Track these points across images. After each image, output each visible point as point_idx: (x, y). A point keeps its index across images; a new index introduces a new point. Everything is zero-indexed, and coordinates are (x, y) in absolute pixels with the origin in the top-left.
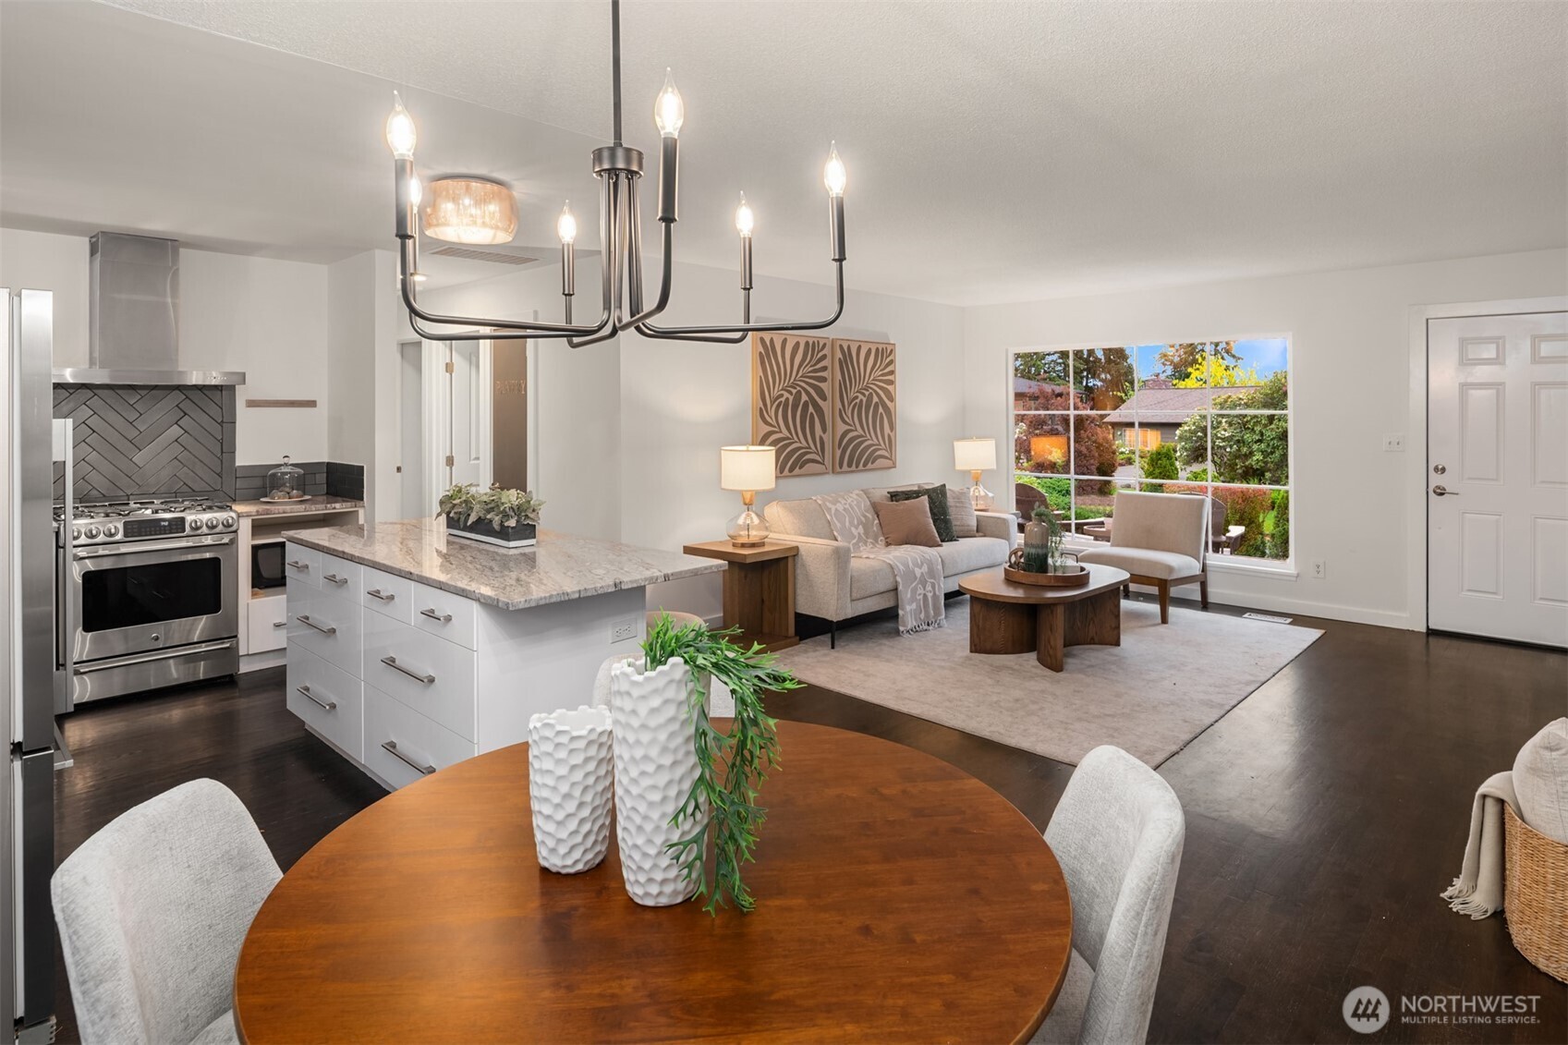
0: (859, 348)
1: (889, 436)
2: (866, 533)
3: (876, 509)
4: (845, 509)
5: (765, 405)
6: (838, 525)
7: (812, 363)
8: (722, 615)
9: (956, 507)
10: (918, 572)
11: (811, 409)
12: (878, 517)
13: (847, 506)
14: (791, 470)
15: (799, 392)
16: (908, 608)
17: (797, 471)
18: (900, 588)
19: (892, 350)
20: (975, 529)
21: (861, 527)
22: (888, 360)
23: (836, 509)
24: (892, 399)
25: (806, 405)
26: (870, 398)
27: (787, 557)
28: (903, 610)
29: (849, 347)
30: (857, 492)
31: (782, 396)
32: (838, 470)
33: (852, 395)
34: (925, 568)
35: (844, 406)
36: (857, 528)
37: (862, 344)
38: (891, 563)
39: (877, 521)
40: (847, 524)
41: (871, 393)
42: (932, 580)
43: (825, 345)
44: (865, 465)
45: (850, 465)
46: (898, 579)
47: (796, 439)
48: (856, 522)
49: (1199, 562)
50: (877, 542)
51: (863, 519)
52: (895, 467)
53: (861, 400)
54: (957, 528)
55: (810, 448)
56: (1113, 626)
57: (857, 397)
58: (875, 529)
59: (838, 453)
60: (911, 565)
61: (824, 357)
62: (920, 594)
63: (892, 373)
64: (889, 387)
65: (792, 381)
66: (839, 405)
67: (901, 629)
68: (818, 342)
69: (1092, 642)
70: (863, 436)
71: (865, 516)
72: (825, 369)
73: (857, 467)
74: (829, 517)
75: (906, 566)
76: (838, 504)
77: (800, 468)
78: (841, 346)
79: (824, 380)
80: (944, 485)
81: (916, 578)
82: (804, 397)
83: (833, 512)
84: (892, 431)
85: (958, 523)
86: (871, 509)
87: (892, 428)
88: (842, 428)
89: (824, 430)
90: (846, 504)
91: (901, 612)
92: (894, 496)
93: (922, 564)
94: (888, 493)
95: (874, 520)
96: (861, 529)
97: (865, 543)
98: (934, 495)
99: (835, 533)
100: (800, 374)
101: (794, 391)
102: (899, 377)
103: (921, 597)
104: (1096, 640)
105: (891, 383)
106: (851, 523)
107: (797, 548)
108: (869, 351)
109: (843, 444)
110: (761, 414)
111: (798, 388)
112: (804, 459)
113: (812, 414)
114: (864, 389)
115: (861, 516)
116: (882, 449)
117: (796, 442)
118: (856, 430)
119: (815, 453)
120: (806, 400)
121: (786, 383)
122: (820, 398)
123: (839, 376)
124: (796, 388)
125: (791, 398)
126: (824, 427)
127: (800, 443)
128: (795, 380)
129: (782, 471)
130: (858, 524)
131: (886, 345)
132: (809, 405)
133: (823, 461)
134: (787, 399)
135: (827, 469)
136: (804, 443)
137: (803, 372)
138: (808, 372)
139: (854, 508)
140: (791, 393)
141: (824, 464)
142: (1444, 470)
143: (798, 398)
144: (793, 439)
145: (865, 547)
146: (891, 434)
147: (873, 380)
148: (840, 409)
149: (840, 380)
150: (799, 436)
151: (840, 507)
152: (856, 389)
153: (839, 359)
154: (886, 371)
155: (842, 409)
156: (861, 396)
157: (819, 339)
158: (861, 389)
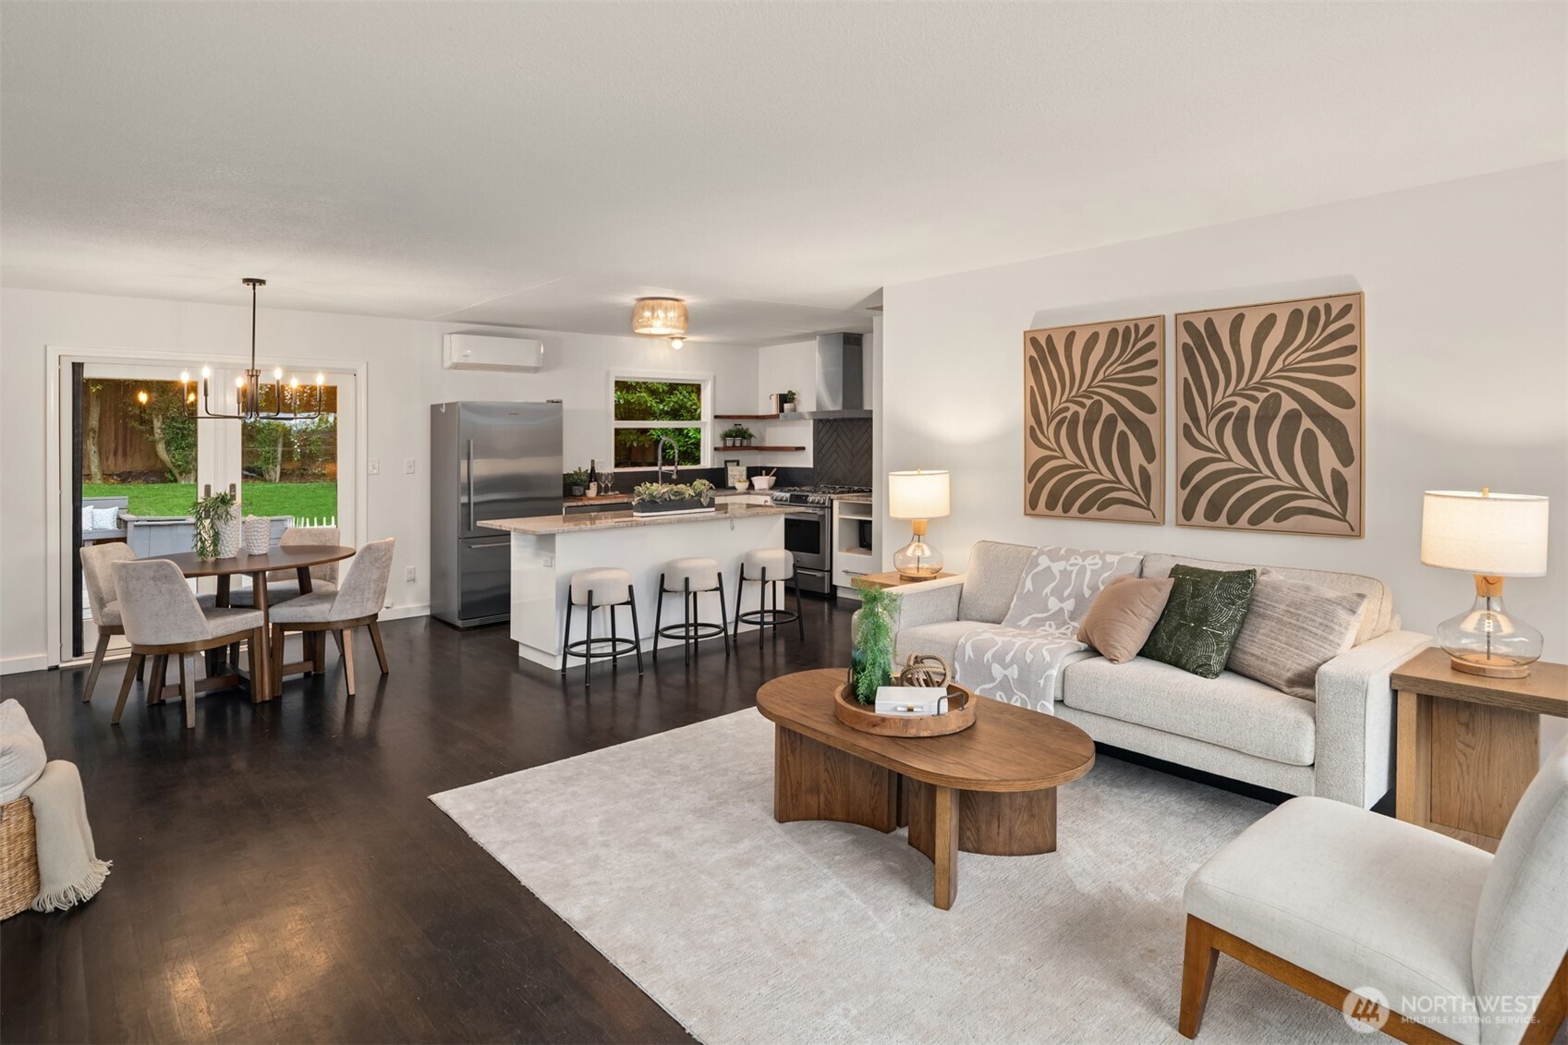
0: (1238, 320)
4: (1063, 571)
5: (1039, 422)
6: (1029, 587)
7: (1126, 357)
11: (1121, 426)
14: (1083, 510)
15: (1098, 403)
17: (1094, 512)
19: (1346, 309)
22: (1335, 326)
24: (1348, 404)
25: (1111, 421)
26: (1270, 404)
29: (1210, 323)
30: (1135, 555)
31: (1067, 409)
33: (1218, 399)
35: (1195, 420)
36: (1062, 600)
37: (1246, 311)
41: (1276, 395)
43: (1150, 329)
44: (1253, 521)
45: (1211, 518)
47: (1092, 468)
48: (1067, 593)
51: (1087, 593)
53: (1246, 409)
55: (1121, 483)
57: (1232, 404)
59: (1183, 494)
60: (988, 656)
61: (1151, 346)
63: (1351, 349)
65: (1084, 387)
66: (1183, 419)
68: (1136, 326)
70: (1250, 471)
71: (1094, 589)
72: (1152, 364)
73: (1232, 522)
76: (1061, 563)
77: (1100, 509)
78: (1190, 325)
79: (1148, 381)
82: (1108, 410)
83: (1039, 568)
84: (1346, 465)
88: (1192, 455)
89: (1150, 457)
90: (1072, 565)
99: (1014, 598)
100: (1100, 376)
101: (1088, 402)
105: (1349, 370)
106: (1057, 592)
108: (1271, 318)
109: (1194, 482)
110: (1033, 435)
111: (1096, 398)
112: (1106, 497)
113: (1123, 434)
114: (1253, 389)
115: (1085, 588)
116: (1312, 498)
117: (1092, 472)
118: (1230, 460)
119: (1130, 490)
120: (1112, 415)
121: (1074, 393)
122: (1142, 409)
123: (1186, 373)
124: (1092, 398)
125: (1082, 412)
126: (1150, 454)
127: (1101, 474)
128: (1089, 387)
129: (1066, 509)
130: (1069, 597)
131: (1328, 301)
132: (1117, 420)
133: (1148, 504)
134: (1076, 414)
135: (1154, 517)
136: (1107, 475)
137: (1107, 374)
138: (1114, 374)
139: (1085, 574)
140: (1082, 405)
141: (1149, 509)
143: (1095, 411)
144: (1087, 468)
145: (1051, 629)
146: (1340, 468)
147: (1280, 370)
148: (1186, 425)
149: (1186, 379)
150: (1098, 463)
151: (1060, 566)
152: (1230, 391)
153: (1185, 345)
154: (1328, 349)
155: (1191, 425)
156: (1243, 402)
157: (1137, 322)
158: (1243, 390)
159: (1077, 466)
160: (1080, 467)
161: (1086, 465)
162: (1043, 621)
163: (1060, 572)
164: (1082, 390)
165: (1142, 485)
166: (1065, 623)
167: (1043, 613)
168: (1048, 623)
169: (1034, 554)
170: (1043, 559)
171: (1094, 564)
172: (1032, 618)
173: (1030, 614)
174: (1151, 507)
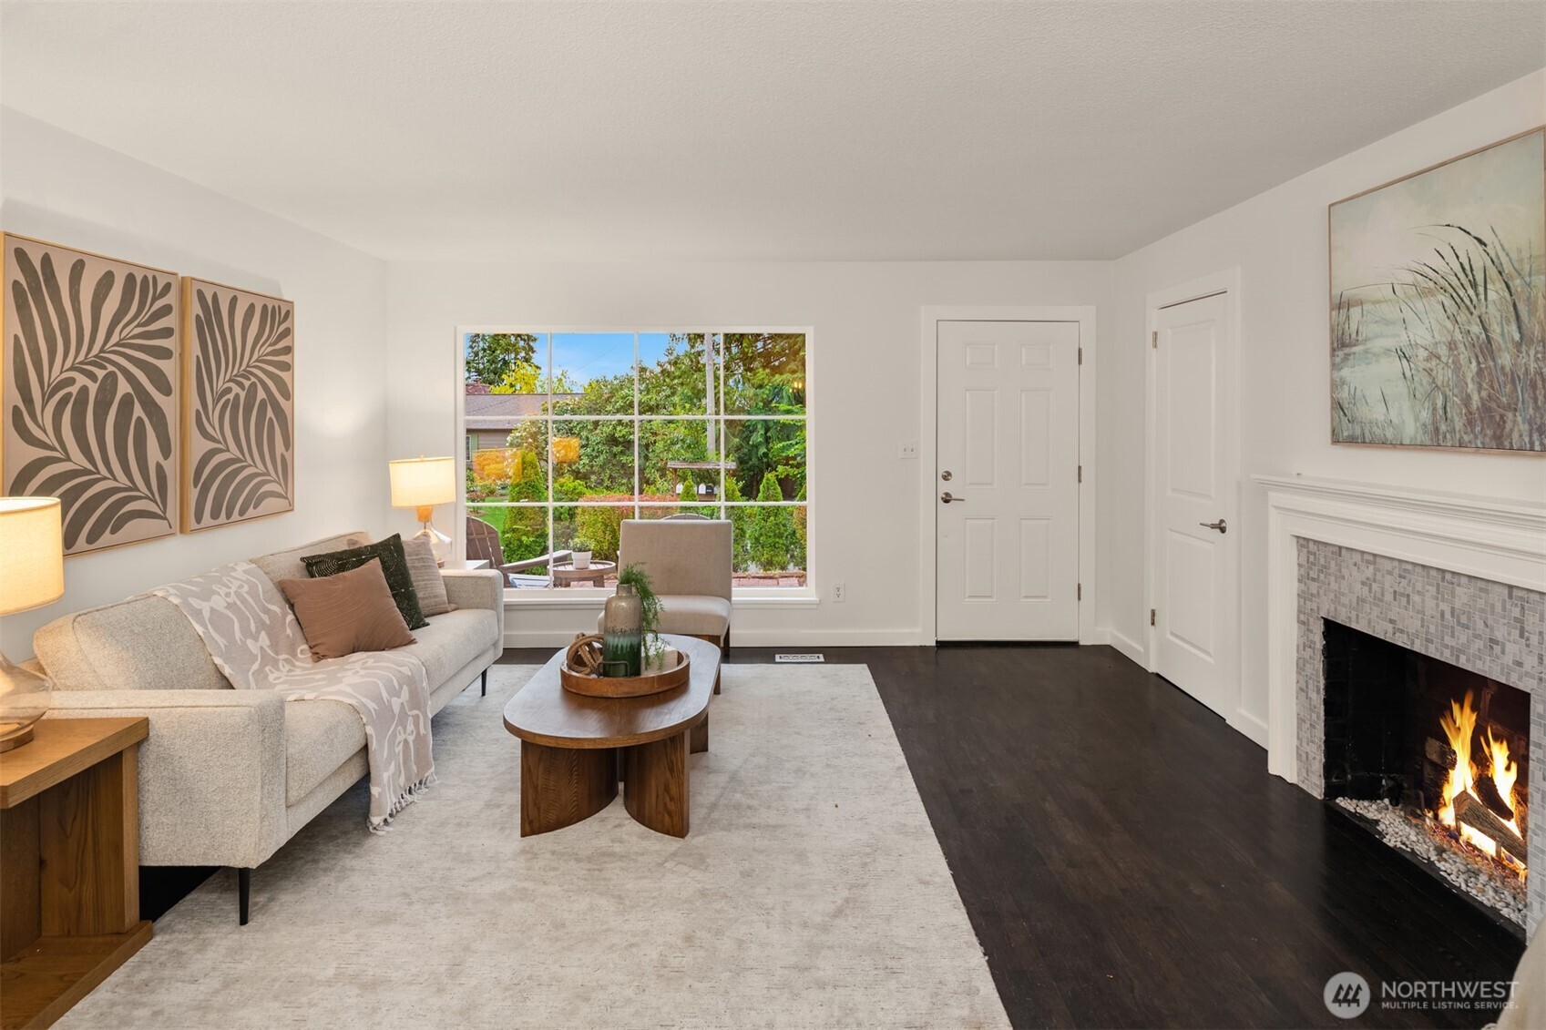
0: (234, 301)
1: (283, 457)
2: (276, 647)
3: (288, 595)
4: (229, 606)
5: (29, 402)
6: (221, 641)
7: (143, 317)
9: (416, 567)
10: (396, 704)
11: (138, 411)
12: (292, 606)
13: (233, 598)
14: (93, 537)
15: (112, 376)
16: (383, 775)
17: (107, 538)
18: (373, 746)
19: (288, 313)
20: (446, 598)
21: (263, 633)
22: (282, 328)
23: (213, 610)
24: (288, 395)
25: (127, 403)
26: (252, 392)
27: (121, 753)
28: (376, 780)
29: (215, 297)
30: (246, 565)
31: (70, 382)
32: (193, 524)
33: (220, 385)
34: (405, 694)
35: (204, 406)
36: (256, 639)
37: (239, 295)
38: (353, 702)
39: (290, 617)
40: (238, 635)
41: (254, 384)
42: (417, 712)
43: (168, 287)
44: (242, 513)
45: (215, 515)
46: (369, 730)
47: (105, 472)
48: (253, 628)
50: (294, 656)
51: (265, 618)
52: (292, 510)
53: (237, 396)
54: (423, 602)
55: (139, 490)
56: (700, 730)
57: (229, 390)
58: (289, 631)
59: (193, 494)
60: (385, 695)
61: (166, 310)
62: (398, 746)
63: (288, 350)
64: (283, 374)
65: (95, 351)
66: (194, 403)
67: (374, 820)
68: (154, 278)
70: (240, 461)
71: (267, 611)
72: (167, 332)
73: (228, 516)
74: (200, 630)
75: (378, 699)
76: (215, 597)
77: (117, 530)
78: (200, 293)
79: (165, 354)
80: (397, 536)
81: (394, 716)
82: (123, 387)
83: (206, 614)
84: (287, 450)
85: (425, 593)
86: (278, 597)
87: (288, 443)
88: (199, 446)
89: (166, 451)
90: (226, 596)
91: (373, 787)
92: (314, 565)
93: (401, 687)
94: (302, 559)
95: (285, 615)
96: (264, 639)
97: (275, 664)
98: (386, 555)
99: (218, 661)
100: (115, 338)
101: (100, 374)
102: (300, 359)
103: (401, 749)
105: (287, 367)
106: (246, 631)
107: (142, 723)
108: (252, 308)
109: (202, 481)
110: (19, 421)
111: (110, 368)
112: (122, 511)
113: (140, 421)
114: (242, 376)
115: (261, 614)
116: (272, 481)
117: (105, 478)
118: (228, 450)
119: (147, 498)
120: (128, 394)
121: (82, 356)
122: (158, 388)
123: (195, 349)
124: (106, 368)
125: (93, 388)
126: (165, 446)
127: (115, 479)
128: (102, 350)
130: (258, 632)
131: (279, 302)
132: (133, 403)
133: (164, 512)
134: (84, 390)
135: (171, 527)
136: (123, 480)
137: (122, 336)
138: (130, 338)
139: (246, 600)
140: (93, 377)
141: (165, 519)
142: (949, 474)
143: (109, 385)
144: (99, 473)
145: (276, 674)
146: (285, 453)
147: (257, 361)
148: (198, 411)
149: (198, 357)
150: (112, 466)
151: (219, 602)
152: (228, 378)
153: (198, 316)
154: (280, 345)
155: (202, 412)
156: (236, 389)
157: (156, 273)
158: (235, 376)
159: (86, 472)
160: (91, 472)
161: (96, 467)
163: (226, 607)
164: (92, 354)
165: (159, 489)
166: (277, 661)
169: (176, 601)
170: (196, 603)
171: (240, 587)
172: (253, 674)
173: (249, 671)
174: (167, 516)
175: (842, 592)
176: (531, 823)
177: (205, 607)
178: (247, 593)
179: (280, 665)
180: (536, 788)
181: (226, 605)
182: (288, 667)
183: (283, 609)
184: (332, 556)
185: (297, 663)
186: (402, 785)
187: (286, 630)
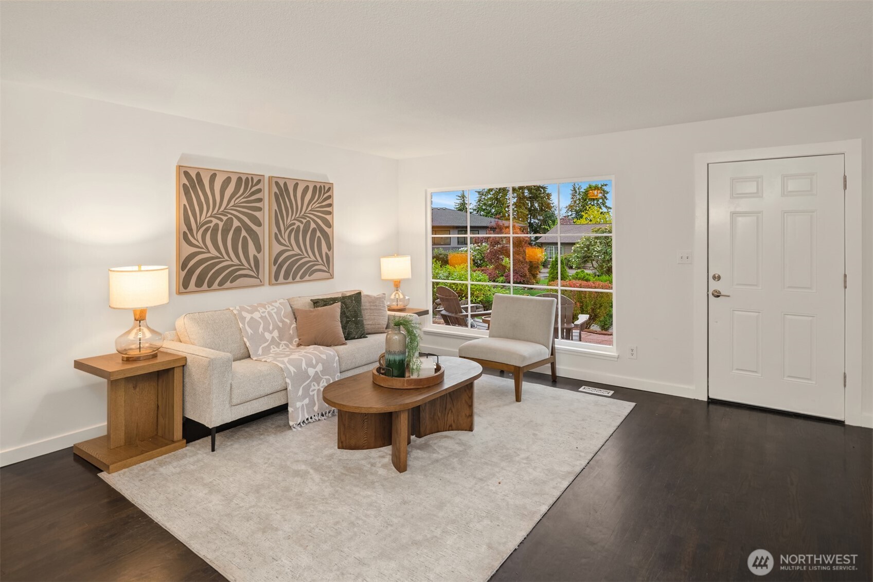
0: (296, 185)
1: (327, 254)
2: (281, 338)
3: (295, 314)
4: (261, 317)
5: (190, 229)
6: (250, 331)
7: (246, 194)
8: (106, 423)
9: (370, 309)
10: (311, 372)
11: (244, 233)
12: (296, 321)
13: (266, 314)
14: (221, 284)
15: (230, 219)
16: (299, 404)
17: (228, 284)
18: (289, 388)
19: (329, 189)
20: (385, 326)
21: (276, 331)
22: (326, 195)
23: (252, 318)
24: (329, 226)
25: (238, 230)
26: (307, 225)
27: (174, 368)
28: (292, 407)
29: (285, 184)
30: (282, 301)
31: (211, 221)
32: (273, 281)
33: (288, 222)
34: (319, 368)
35: (280, 230)
36: (271, 332)
37: (299, 182)
39: (294, 325)
40: (261, 330)
41: (309, 221)
42: (327, 377)
43: (259, 181)
44: (301, 277)
45: (286, 277)
46: (288, 380)
48: (271, 328)
49: (548, 349)
50: (291, 342)
51: (280, 325)
52: (333, 278)
53: (299, 227)
54: (367, 326)
55: (243, 265)
56: (468, 415)
57: (294, 224)
58: (291, 332)
59: (274, 268)
60: (304, 366)
61: (259, 191)
62: (314, 390)
63: (330, 205)
64: (328, 217)
66: (275, 230)
67: (291, 423)
68: (252, 178)
69: (451, 428)
71: (282, 321)
72: (260, 200)
73: (293, 279)
74: (241, 325)
75: (298, 367)
76: (257, 313)
77: (231, 282)
78: (277, 183)
79: (259, 209)
80: (360, 293)
81: (309, 377)
82: (236, 223)
83: (247, 320)
84: (329, 250)
85: (371, 323)
86: (291, 316)
87: (330, 247)
88: (277, 248)
89: (259, 251)
90: (263, 313)
91: (290, 409)
92: (316, 303)
93: (317, 363)
94: (311, 300)
95: (291, 324)
96: (276, 334)
97: (278, 345)
98: (348, 301)
99: (245, 339)
100: (232, 203)
101: (225, 218)
102: (336, 209)
103: (315, 392)
104: (454, 426)
105: (330, 213)
106: (266, 329)
107: (185, 359)
108: (307, 187)
109: (280, 261)
110: (185, 237)
111: (230, 216)
112: (236, 274)
113: (245, 237)
114: (301, 218)
115: (278, 323)
116: (319, 265)
117: (227, 260)
118: (293, 250)
119: (248, 269)
120: (239, 226)
121: (215, 212)
122: (255, 224)
123: (275, 207)
124: (227, 216)
125: (221, 224)
126: (259, 248)
127: (232, 261)
128: (225, 209)
129: (210, 285)
130: (273, 330)
131: (324, 184)
132: (241, 230)
133: (258, 275)
134: (217, 225)
135: (261, 282)
136: (236, 261)
137: (236, 203)
138: (240, 203)
139: (273, 315)
140: (221, 220)
142: (719, 278)
143: (229, 224)
144: (224, 258)
145: (276, 349)
146: (328, 252)
147: (310, 211)
148: (276, 233)
149: (276, 210)
150: (231, 255)
151: (256, 315)
152: (293, 218)
153: (275, 193)
154: (324, 204)
155: (278, 233)
156: (298, 223)
157: (253, 176)
158: (298, 217)
159: (217, 258)
160: (220, 258)
161: (222, 256)
162: (269, 346)
164: (221, 210)
165: (255, 266)
166: (279, 344)
167: (265, 343)
168: (272, 347)
169: (235, 312)
170: (244, 314)
171: (273, 309)
172: (263, 348)
173: (260, 346)
174: (259, 277)
175: (634, 352)
176: (342, 442)
177: (248, 316)
178: (275, 313)
179: (281, 345)
180: (344, 425)
181: (260, 316)
182: (284, 347)
183: (291, 321)
184: (322, 300)
185: (291, 346)
186: (316, 411)
187: (290, 331)
